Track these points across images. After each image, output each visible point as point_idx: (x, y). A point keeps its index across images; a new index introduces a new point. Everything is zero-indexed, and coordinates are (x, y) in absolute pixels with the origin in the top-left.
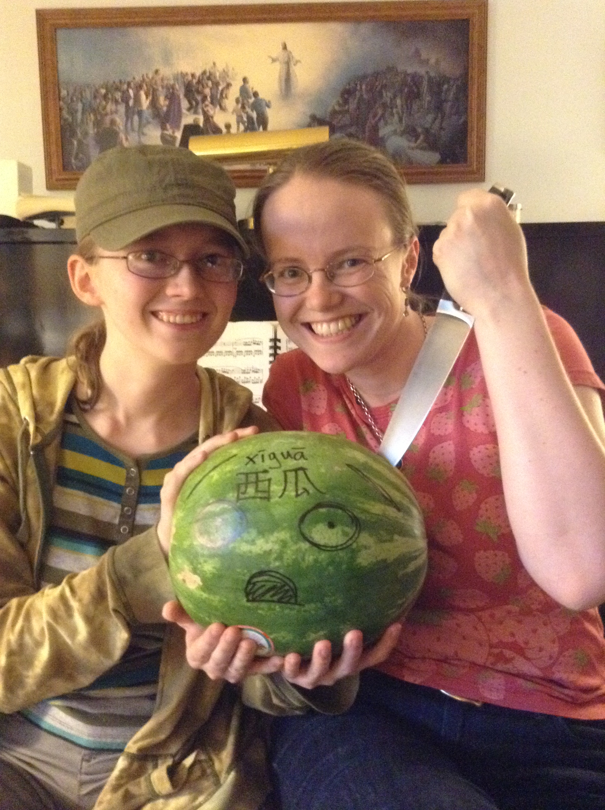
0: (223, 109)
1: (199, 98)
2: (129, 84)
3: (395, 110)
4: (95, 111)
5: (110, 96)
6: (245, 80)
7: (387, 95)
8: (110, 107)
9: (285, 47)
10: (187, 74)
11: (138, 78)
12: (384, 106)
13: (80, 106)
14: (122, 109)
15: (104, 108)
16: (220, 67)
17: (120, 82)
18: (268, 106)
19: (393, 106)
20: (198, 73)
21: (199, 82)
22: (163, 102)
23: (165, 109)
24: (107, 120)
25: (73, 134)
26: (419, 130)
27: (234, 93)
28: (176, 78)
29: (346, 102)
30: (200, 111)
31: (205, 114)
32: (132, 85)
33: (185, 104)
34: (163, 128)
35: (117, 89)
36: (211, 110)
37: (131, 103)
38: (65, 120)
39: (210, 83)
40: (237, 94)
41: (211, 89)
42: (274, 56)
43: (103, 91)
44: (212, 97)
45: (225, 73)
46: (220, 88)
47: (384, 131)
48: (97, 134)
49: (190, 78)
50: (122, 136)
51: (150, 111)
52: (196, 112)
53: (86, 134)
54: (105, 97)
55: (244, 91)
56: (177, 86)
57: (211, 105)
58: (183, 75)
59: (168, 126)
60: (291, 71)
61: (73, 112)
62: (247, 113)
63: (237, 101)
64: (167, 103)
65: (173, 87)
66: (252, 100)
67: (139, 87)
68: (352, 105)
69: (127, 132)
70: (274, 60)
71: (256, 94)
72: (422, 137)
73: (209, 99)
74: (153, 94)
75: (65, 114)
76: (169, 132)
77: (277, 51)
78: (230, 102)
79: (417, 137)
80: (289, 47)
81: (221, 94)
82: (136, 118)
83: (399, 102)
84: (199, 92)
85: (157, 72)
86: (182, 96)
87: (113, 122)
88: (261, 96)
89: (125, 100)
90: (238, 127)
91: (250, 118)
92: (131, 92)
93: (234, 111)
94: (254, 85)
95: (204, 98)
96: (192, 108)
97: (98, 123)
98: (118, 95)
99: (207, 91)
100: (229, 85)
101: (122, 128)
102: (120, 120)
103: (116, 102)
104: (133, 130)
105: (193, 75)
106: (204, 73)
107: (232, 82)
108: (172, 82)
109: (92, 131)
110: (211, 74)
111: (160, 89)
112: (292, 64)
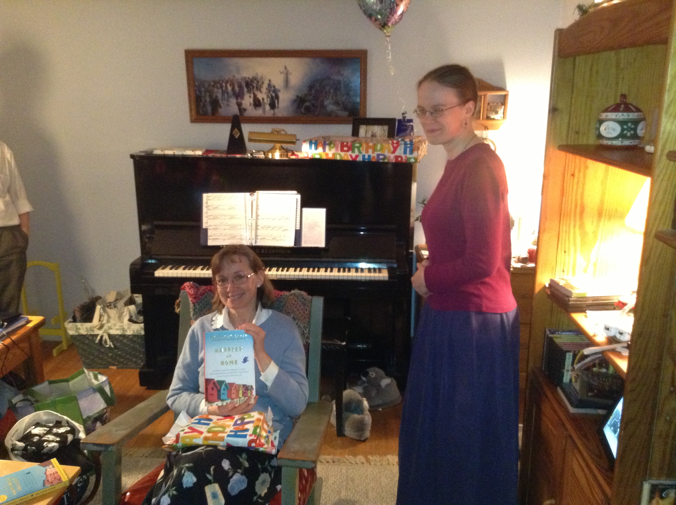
0: (261, 92)
1: (251, 87)
2: (223, 81)
3: (330, 95)
4: (209, 92)
5: (215, 86)
6: (270, 81)
7: (327, 88)
8: (216, 90)
9: (286, 68)
10: (246, 78)
11: (227, 79)
12: (326, 92)
13: (203, 89)
14: (220, 91)
15: (213, 91)
16: (260, 75)
17: (220, 80)
18: (280, 92)
19: (330, 92)
20: (251, 77)
21: (252, 81)
22: (237, 88)
23: (237, 91)
24: (214, 95)
25: (201, 101)
26: (340, 102)
27: (265, 86)
28: (242, 79)
29: (311, 90)
30: (252, 92)
31: (254, 94)
32: (224, 81)
33: (245, 90)
34: (237, 99)
35: (218, 83)
36: (256, 92)
37: (224, 88)
38: (197, 94)
39: (255, 81)
40: (267, 86)
41: (256, 84)
42: (282, 71)
43: (212, 83)
44: (257, 88)
45: (262, 78)
46: (260, 84)
47: (326, 103)
48: (210, 101)
49: (247, 79)
50: (220, 102)
51: (232, 93)
52: (250, 93)
53: (205, 101)
54: (213, 86)
55: (269, 85)
56: (242, 82)
57: (256, 91)
58: (245, 78)
59: (239, 98)
60: (288, 77)
61: (200, 92)
62: (271, 94)
63: (267, 89)
64: (238, 89)
65: (241, 83)
66: (273, 89)
67: (227, 82)
68: (313, 92)
69: (222, 100)
70: (281, 73)
71: (274, 87)
72: (341, 106)
73: (255, 88)
74: (232, 85)
75: (197, 92)
76: (239, 101)
77: (282, 69)
78: (264, 89)
79: (339, 105)
80: (288, 68)
81: (260, 86)
82: (226, 95)
83: (332, 91)
84: (252, 85)
85: (234, 76)
86: (244, 86)
87: (217, 96)
88: (277, 87)
89: (222, 87)
90: (267, 100)
91: (272, 97)
92: (224, 84)
93: (266, 93)
94: (274, 82)
95: (253, 87)
96: (249, 91)
97: (211, 96)
98: (219, 86)
99: (255, 85)
100: (263, 83)
101: (220, 99)
102: (219, 96)
103: (218, 88)
104: (225, 100)
105: (249, 78)
106: (253, 77)
107: (265, 82)
108: (240, 81)
109: (208, 100)
110: (256, 78)
111: (236, 83)
112: (289, 75)
